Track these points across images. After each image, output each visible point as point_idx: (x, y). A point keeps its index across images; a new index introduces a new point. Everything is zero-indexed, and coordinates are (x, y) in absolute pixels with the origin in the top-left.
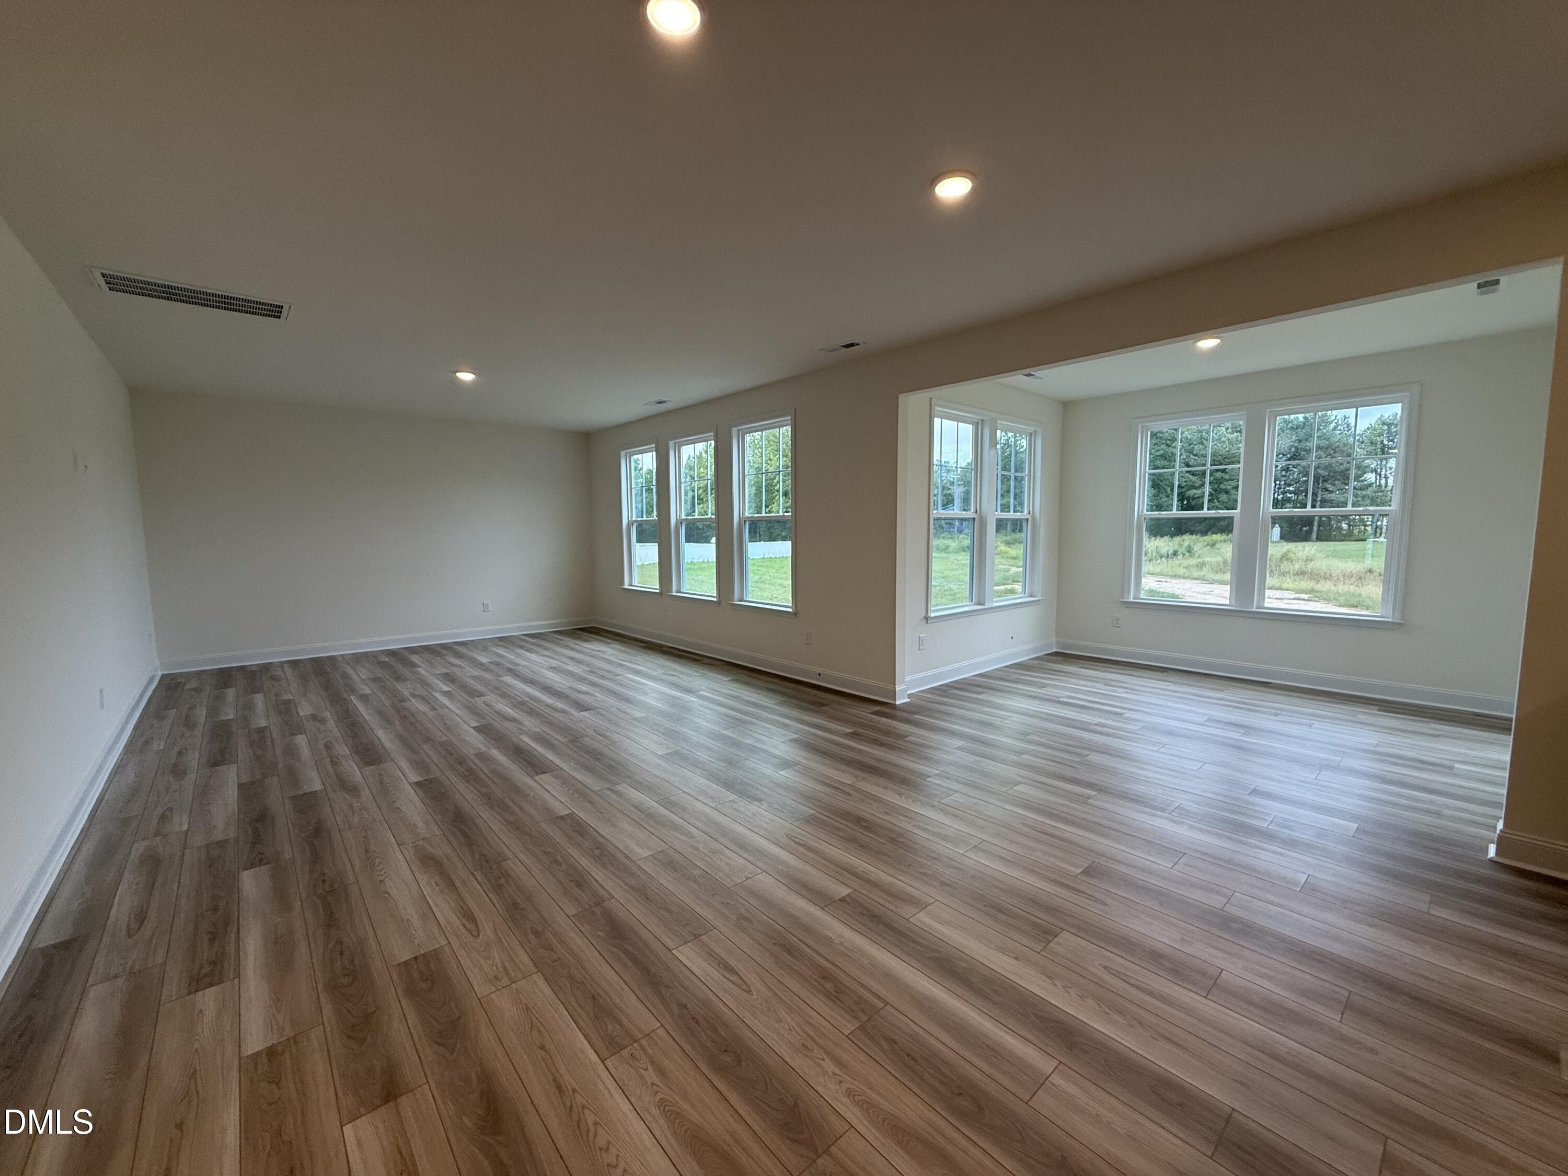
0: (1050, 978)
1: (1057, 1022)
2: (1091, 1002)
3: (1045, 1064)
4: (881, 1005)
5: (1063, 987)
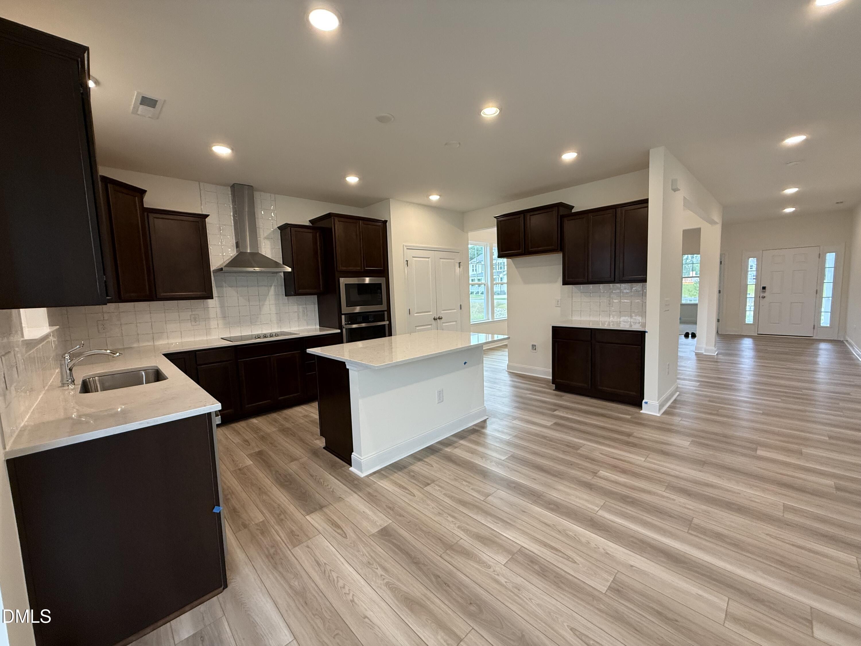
0: (607, 553)
1: (600, 530)
2: (583, 540)
3: (602, 513)
4: (690, 531)
5: (599, 548)
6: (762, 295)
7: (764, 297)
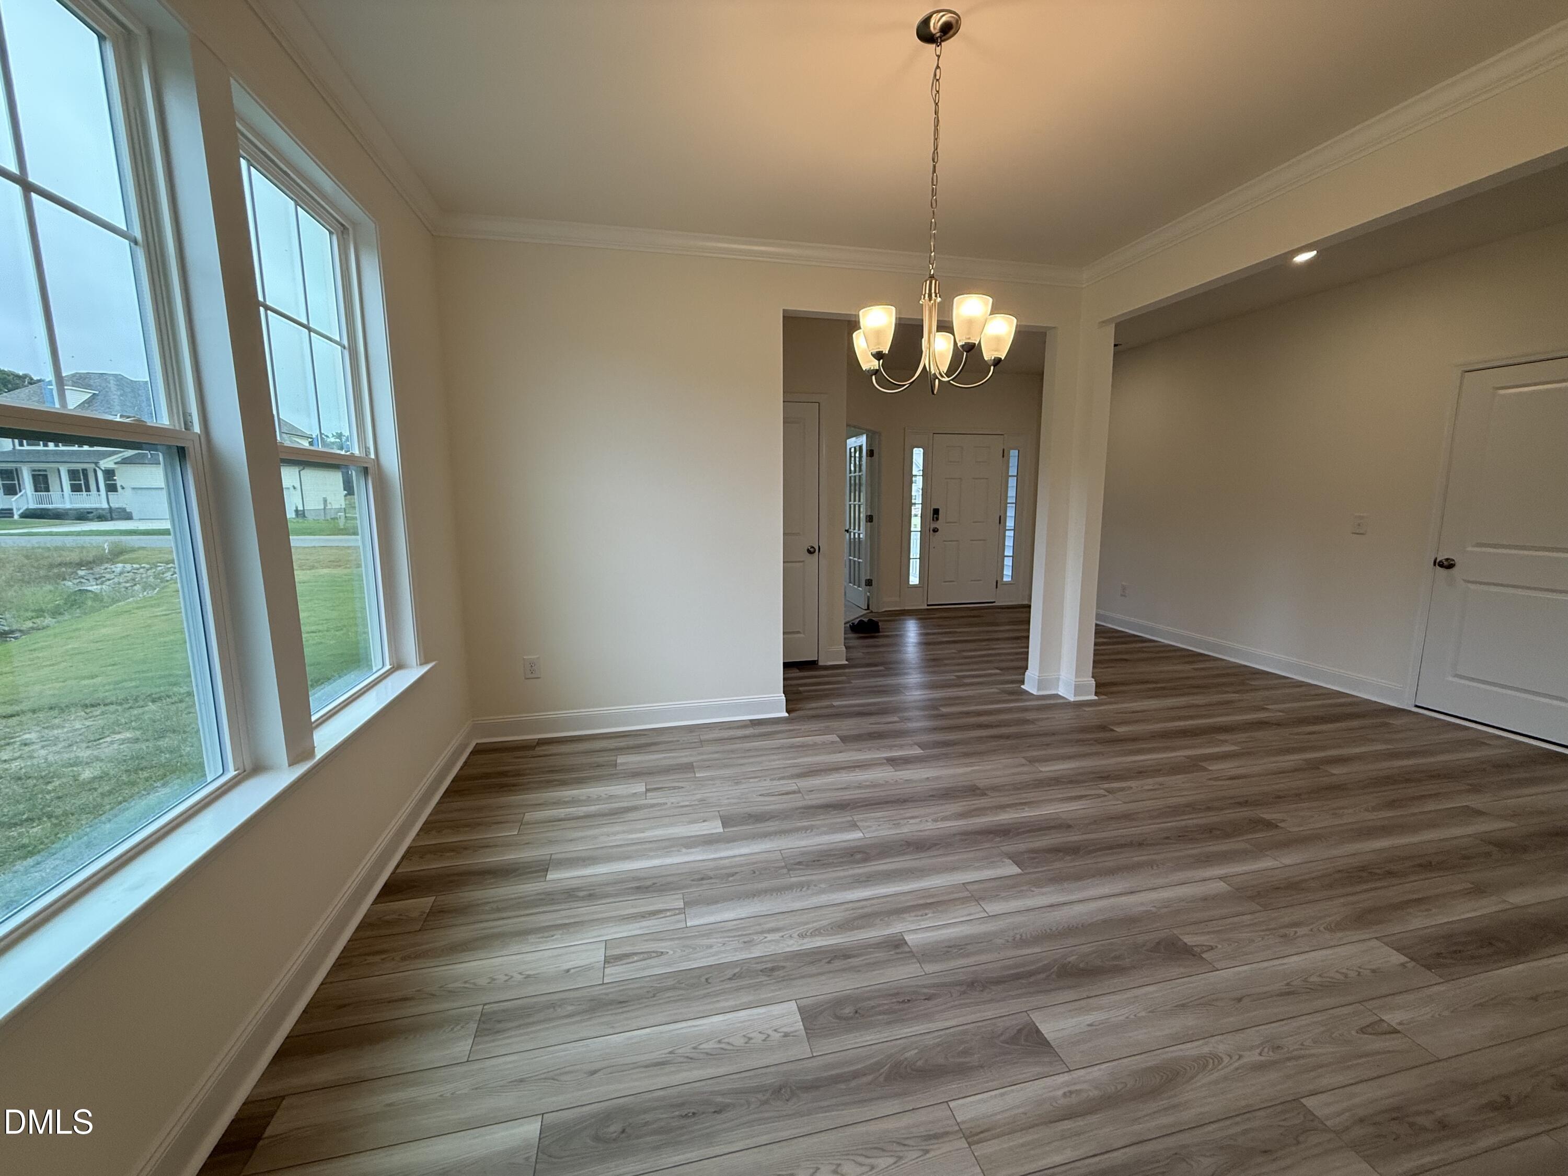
6: (933, 526)
7: (935, 530)
